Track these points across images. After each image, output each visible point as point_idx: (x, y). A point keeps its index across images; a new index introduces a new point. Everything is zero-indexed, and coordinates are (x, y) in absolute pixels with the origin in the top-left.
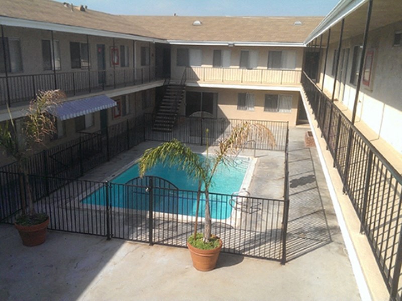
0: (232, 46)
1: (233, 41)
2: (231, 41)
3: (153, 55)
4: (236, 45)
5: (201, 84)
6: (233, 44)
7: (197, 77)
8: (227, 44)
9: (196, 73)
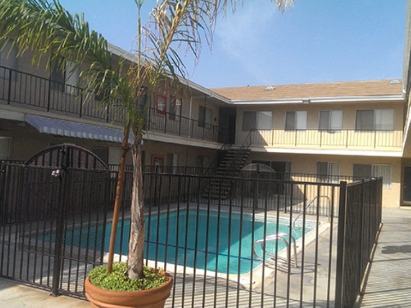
0: (307, 103)
1: (308, 97)
2: (306, 97)
3: (215, 119)
4: (312, 101)
5: (269, 149)
6: (309, 101)
7: (265, 141)
8: (301, 102)
9: (263, 137)
